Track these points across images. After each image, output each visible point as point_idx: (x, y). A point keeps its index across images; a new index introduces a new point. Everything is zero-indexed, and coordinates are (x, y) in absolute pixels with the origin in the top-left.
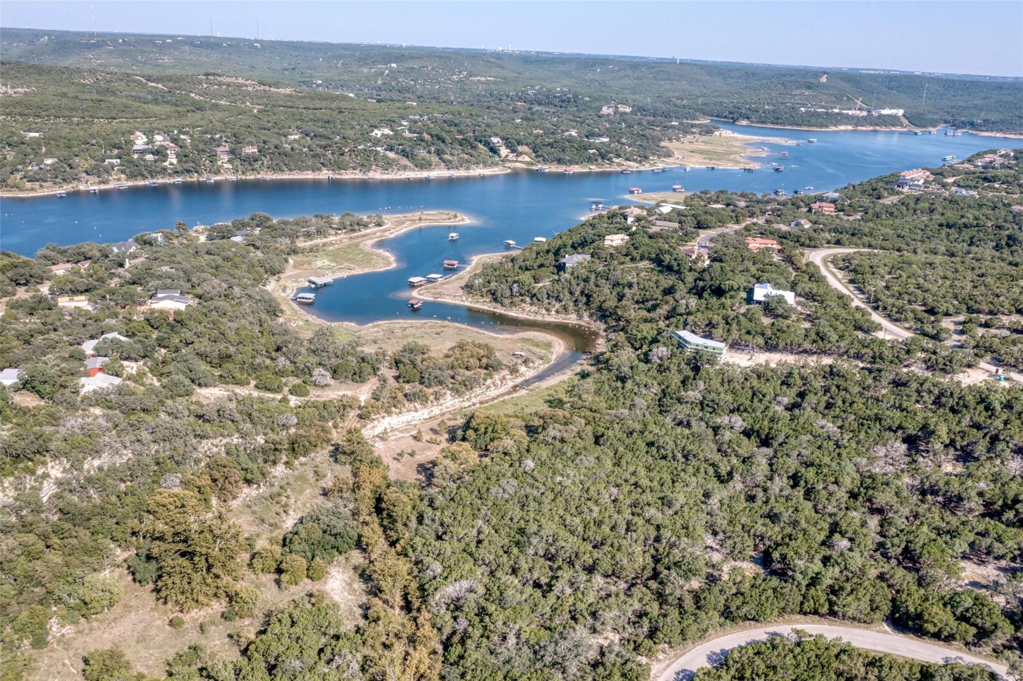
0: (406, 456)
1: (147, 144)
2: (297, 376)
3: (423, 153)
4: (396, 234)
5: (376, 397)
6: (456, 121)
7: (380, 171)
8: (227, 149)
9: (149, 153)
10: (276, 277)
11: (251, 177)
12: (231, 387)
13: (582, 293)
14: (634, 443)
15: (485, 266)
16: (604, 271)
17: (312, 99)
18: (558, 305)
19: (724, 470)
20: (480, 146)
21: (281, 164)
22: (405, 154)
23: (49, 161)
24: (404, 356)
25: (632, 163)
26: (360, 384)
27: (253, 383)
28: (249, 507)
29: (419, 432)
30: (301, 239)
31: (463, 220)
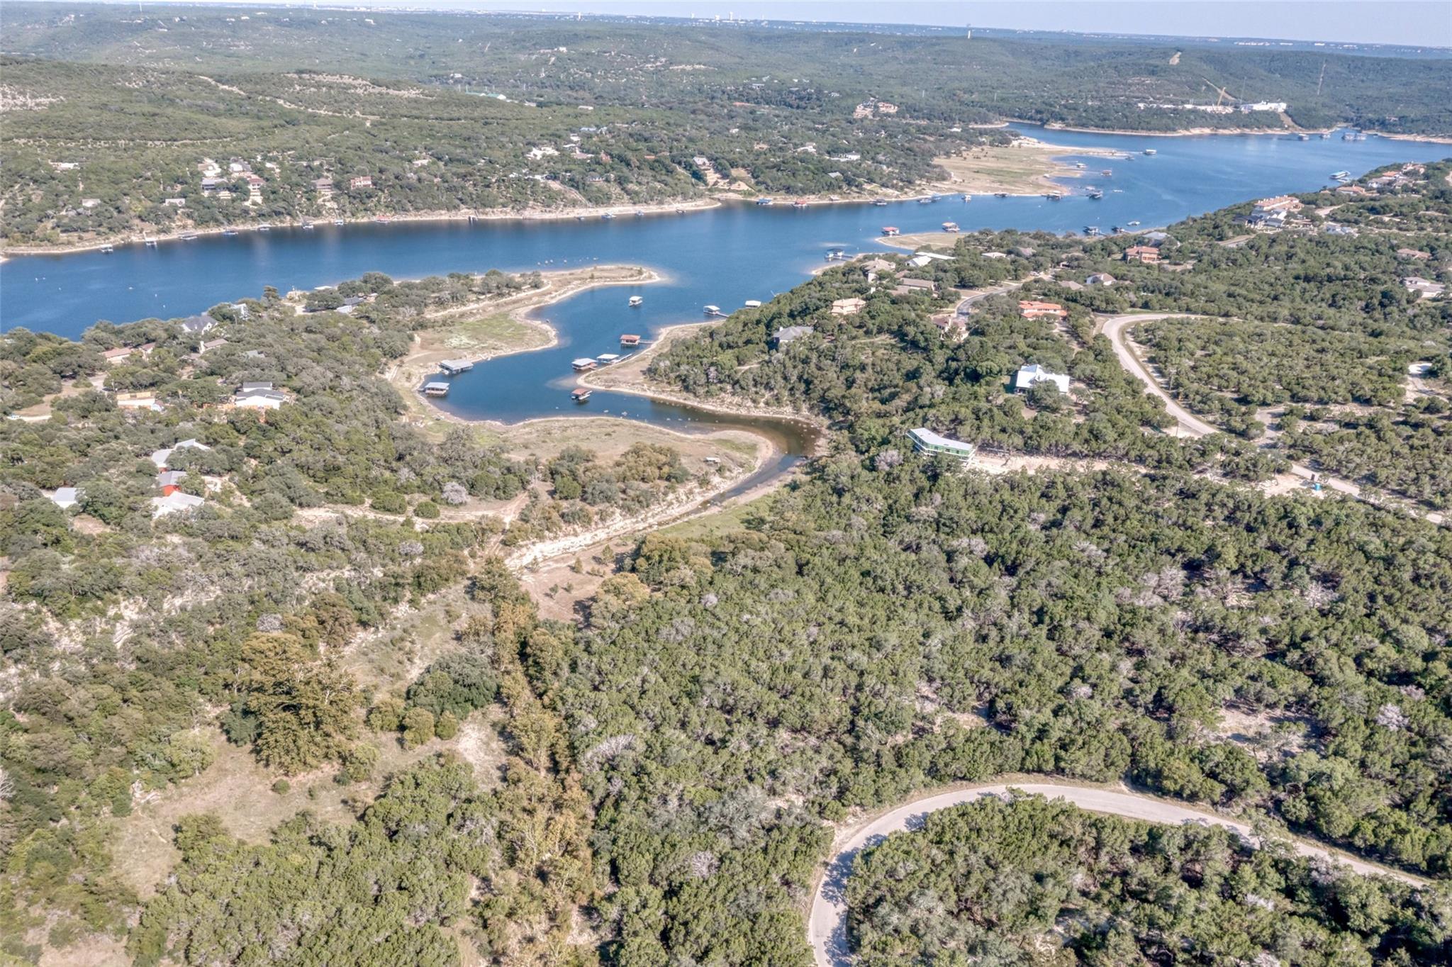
0: (561, 591)
1: (221, 176)
2: (424, 492)
3: (598, 182)
4: (559, 298)
5: (524, 518)
6: (647, 134)
7: (539, 207)
8: (330, 181)
9: (224, 189)
10: (397, 361)
11: (363, 219)
12: (340, 507)
13: (800, 378)
14: (845, 573)
15: (675, 343)
16: (829, 349)
17: (447, 105)
18: (768, 395)
19: (952, 605)
20: (680, 169)
21: (405, 201)
22: (574, 183)
23: (89, 203)
24: (562, 465)
25: (890, 191)
26: (504, 502)
27: (368, 502)
28: (365, 654)
29: (578, 561)
30: (432, 307)
31: (650, 277)
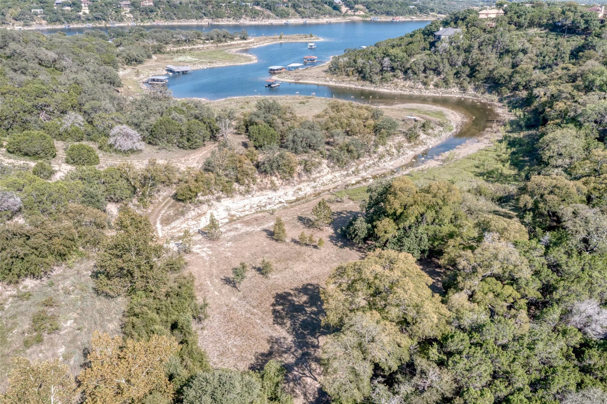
3: (282, 7)
4: (258, 46)
5: (208, 168)
7: (248, 18)
8: (129, 3)
9: (68, 6)
10: (133, 67)
11: (148, 24)
13: (464, 64)
18: (436, 79)
20: (326, 6)
21: (172, 14)
22: (268, 7)
24: (258, 117)
26: (190, 151)
27: (7, 145)
30: (170, 45)
